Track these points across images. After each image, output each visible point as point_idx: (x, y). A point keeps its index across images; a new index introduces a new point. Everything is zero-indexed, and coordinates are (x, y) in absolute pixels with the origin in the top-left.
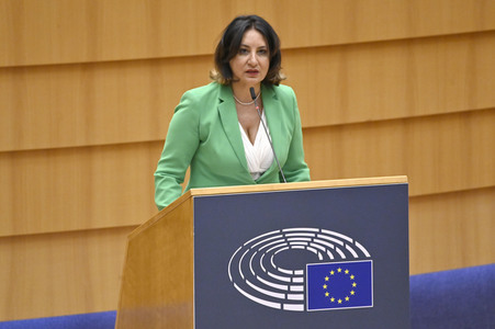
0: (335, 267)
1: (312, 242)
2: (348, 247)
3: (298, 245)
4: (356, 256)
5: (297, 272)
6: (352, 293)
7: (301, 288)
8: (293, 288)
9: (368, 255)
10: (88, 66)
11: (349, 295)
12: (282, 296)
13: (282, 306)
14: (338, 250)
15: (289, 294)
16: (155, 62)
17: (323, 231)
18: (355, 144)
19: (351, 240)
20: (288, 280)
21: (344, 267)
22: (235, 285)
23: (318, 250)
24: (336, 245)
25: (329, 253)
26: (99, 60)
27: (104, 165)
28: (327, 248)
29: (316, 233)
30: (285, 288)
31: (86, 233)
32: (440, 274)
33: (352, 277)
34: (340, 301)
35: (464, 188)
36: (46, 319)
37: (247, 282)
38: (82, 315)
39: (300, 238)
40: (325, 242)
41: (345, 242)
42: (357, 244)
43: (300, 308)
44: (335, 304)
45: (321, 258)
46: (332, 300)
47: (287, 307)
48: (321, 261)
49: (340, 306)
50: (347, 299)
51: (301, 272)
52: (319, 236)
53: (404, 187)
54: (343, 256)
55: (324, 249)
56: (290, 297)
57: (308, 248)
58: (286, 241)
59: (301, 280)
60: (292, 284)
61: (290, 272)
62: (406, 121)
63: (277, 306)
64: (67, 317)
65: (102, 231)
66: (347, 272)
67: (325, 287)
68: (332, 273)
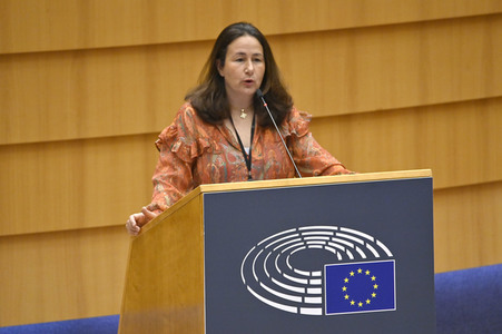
0: (355, 268)
1: (331, 241)
2: (368, 246)
3: (316, 244)
4: (377, 255)
5: (314, 274)
6: (374, 295)
7: (319, 291)
8: (310, 291)
9: (390, 254)
10: (79, 54)
11: (370, 298)
12: (299, 299)
13: (299, 310)
14: (358, 249)
15: (306, 296)
16: (151, 49)
17: (342, 229)
18: (365, 135)
19: (372, 239)
20: (305, 282)
21: (364, 267)
22: (249, 288)
23: (337, 250)
24: (356, 244)
25: (349, 253)
26: (91, 46)
27: (97, 160)
28: (346, 247)
29: (335, 231)
30: (302, 290)
31: (78, 233)
32: (456, 273)
33: (373, 278)
34: (360, 304)
35: (481, 181)
36: (35, 325)
37: (262, 284)
38: (74, 321)
39: (317, 236)
40: (344, 241)
41: (366, 240)
42: (379, 243)
43: (318, 312)
44: (356, 308)
45: (340, 258)
46: (353, 303)
47: (304, 311)
48: (340, 262)
49: (361, 309)
50: (368, 302)
51: (318, 274)
52: (338, 234)
53: (428, 181)
54: (364, 256)
55: (343, 248)
56: (308, 300)
57: (326, 248)
58: (303, 241)
59: (319, 282)
60: (309, 286)
61: (308, 274)
62: (419, 110)
63: (294, 310)
64: (57, 322)
65: (96, 231)
66: (368, 273)
67: (344, 289)
68: (352, 274)
